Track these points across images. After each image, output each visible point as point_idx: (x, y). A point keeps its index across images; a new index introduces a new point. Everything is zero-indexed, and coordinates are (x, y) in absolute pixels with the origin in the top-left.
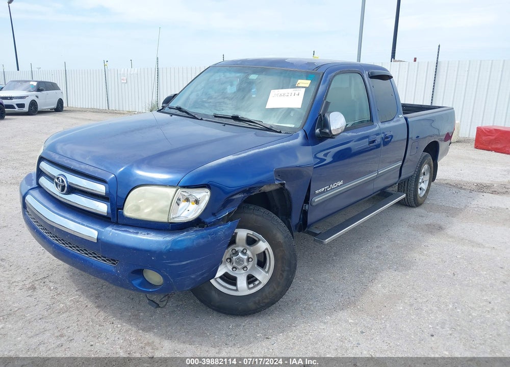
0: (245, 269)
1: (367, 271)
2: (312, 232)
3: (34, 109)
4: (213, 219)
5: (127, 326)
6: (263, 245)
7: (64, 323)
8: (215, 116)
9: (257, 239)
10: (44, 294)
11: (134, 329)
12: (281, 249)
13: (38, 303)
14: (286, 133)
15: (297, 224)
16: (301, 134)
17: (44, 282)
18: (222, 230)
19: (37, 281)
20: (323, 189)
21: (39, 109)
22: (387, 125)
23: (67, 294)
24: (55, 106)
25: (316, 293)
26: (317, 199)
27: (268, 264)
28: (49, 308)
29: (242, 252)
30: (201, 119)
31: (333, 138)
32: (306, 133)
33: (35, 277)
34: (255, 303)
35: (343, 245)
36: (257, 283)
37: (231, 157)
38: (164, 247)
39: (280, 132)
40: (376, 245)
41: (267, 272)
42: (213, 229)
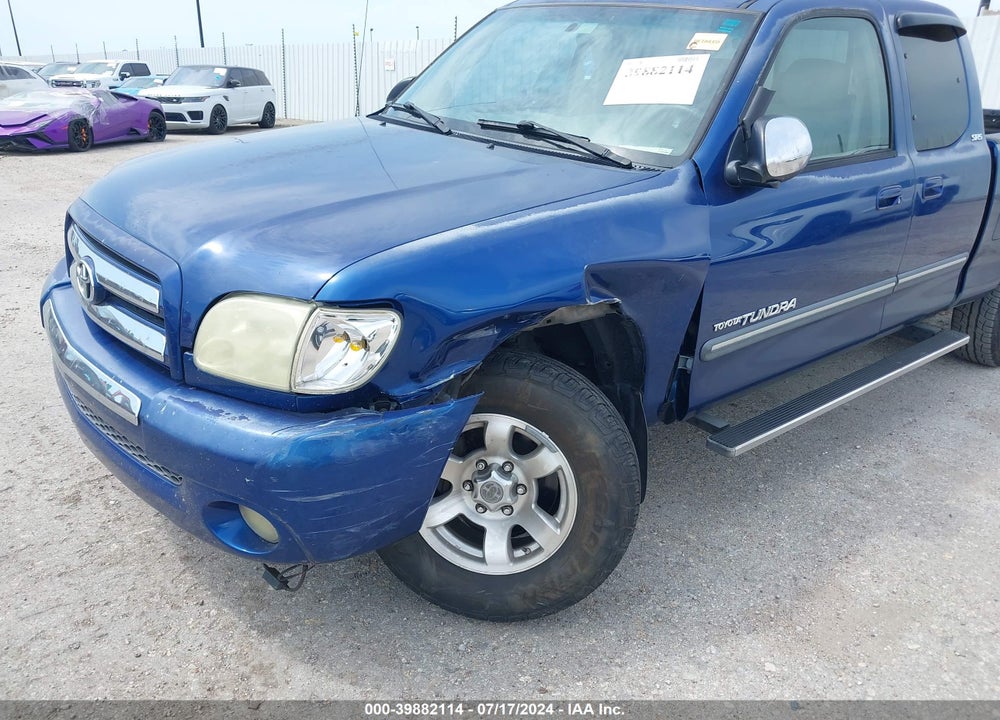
0: (507, 511)
1: (838, 530)
2: (704, 422)
3: (219, 123)
4: (412, 390)
5: (229, 616)
6: (551, 460)
7: (103, 591)
8: (484, 127)
9: (539, 443)
10: (90, 516)
11: (242, 626)
12: (596, 472)
13: (71, 536)
14: (645, 169)
15: (661, 405)
16: (684, 173)
17: (101, 488)
18: (428, 420)
19: (89, 482)
20: (738, 320)
21: (230, 123)
22: (934, 159)
23: (133, 521)
24: (259, 117)
25: (695, 576)
26: (717, 346)
27: (562, 506)
28: (88, 550)
29: (501, 470)
30: (449, 133)
31: (770, 187)
32: (698, 172)
33: (88, 473)
34: (524, 597)
35: (791, 455)
36: (533, 547)
37: (470, 231)
38: (272, 455)
39: (629, 167)
40: (872, 458)
41: (560, 525)
42: (405, 418)
